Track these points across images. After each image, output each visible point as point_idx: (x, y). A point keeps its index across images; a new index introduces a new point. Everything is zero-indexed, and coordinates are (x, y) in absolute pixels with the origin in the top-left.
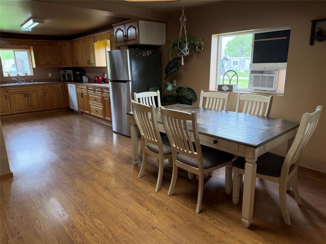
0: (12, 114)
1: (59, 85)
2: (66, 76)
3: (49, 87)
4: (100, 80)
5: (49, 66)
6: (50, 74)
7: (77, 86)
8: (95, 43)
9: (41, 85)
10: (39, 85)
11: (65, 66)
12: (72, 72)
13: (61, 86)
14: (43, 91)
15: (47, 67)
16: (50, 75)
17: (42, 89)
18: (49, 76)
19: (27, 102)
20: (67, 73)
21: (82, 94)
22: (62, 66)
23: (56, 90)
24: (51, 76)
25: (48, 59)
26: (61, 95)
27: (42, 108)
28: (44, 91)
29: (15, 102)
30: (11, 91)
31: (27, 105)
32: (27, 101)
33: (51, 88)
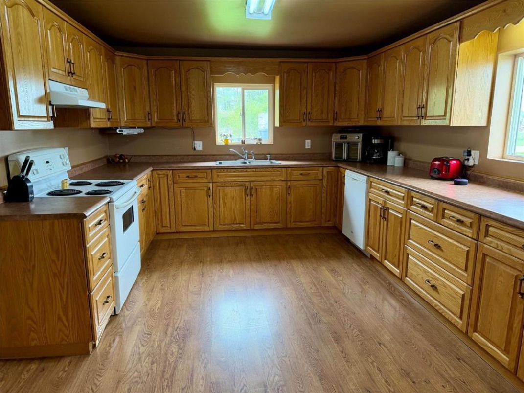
0: (214, 231)
1: (324, 171)
2: (345, 147)
3: (301, 174)
4: (451, 169)
5: (309, 124)
6: (309, 141)
7: (371, 182)
8: (463, 44)
9: (283, 169)
10: (280, 169)
11: (346, 124)
12: (360, 139)
13: (328, 173)
14: (287, 184)
15: (304, 124)
16: (308, 144)
17: (283, 179)
18: (307, 147)
19: (248, 207)
20: (348, 139)
21: (385, 209)
22: (338, 124)
23: (316, 182)
24: (309, 147)
25: (309, 107)
26: (324, 195)
27: (279, 222)
28: (289, 183)
29: (224, 204)
30: (220, 179)
31: (248, 212)
32: (248, 204)
33: (305, 178)
